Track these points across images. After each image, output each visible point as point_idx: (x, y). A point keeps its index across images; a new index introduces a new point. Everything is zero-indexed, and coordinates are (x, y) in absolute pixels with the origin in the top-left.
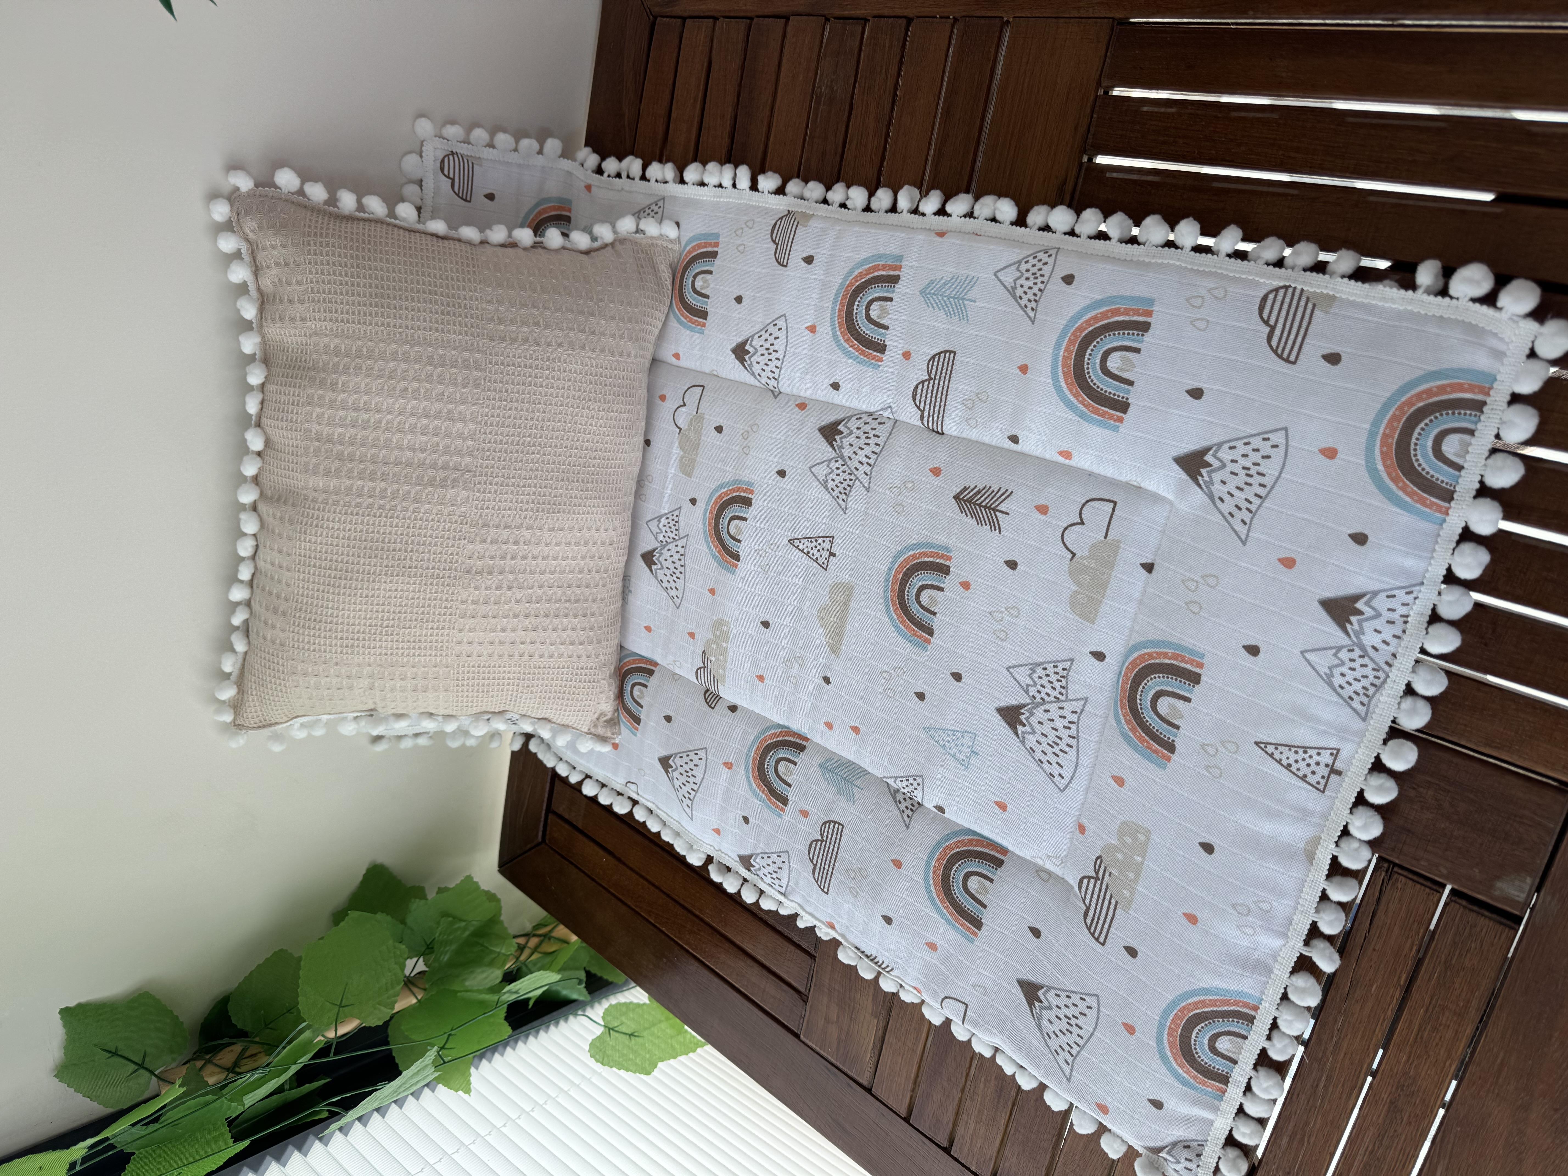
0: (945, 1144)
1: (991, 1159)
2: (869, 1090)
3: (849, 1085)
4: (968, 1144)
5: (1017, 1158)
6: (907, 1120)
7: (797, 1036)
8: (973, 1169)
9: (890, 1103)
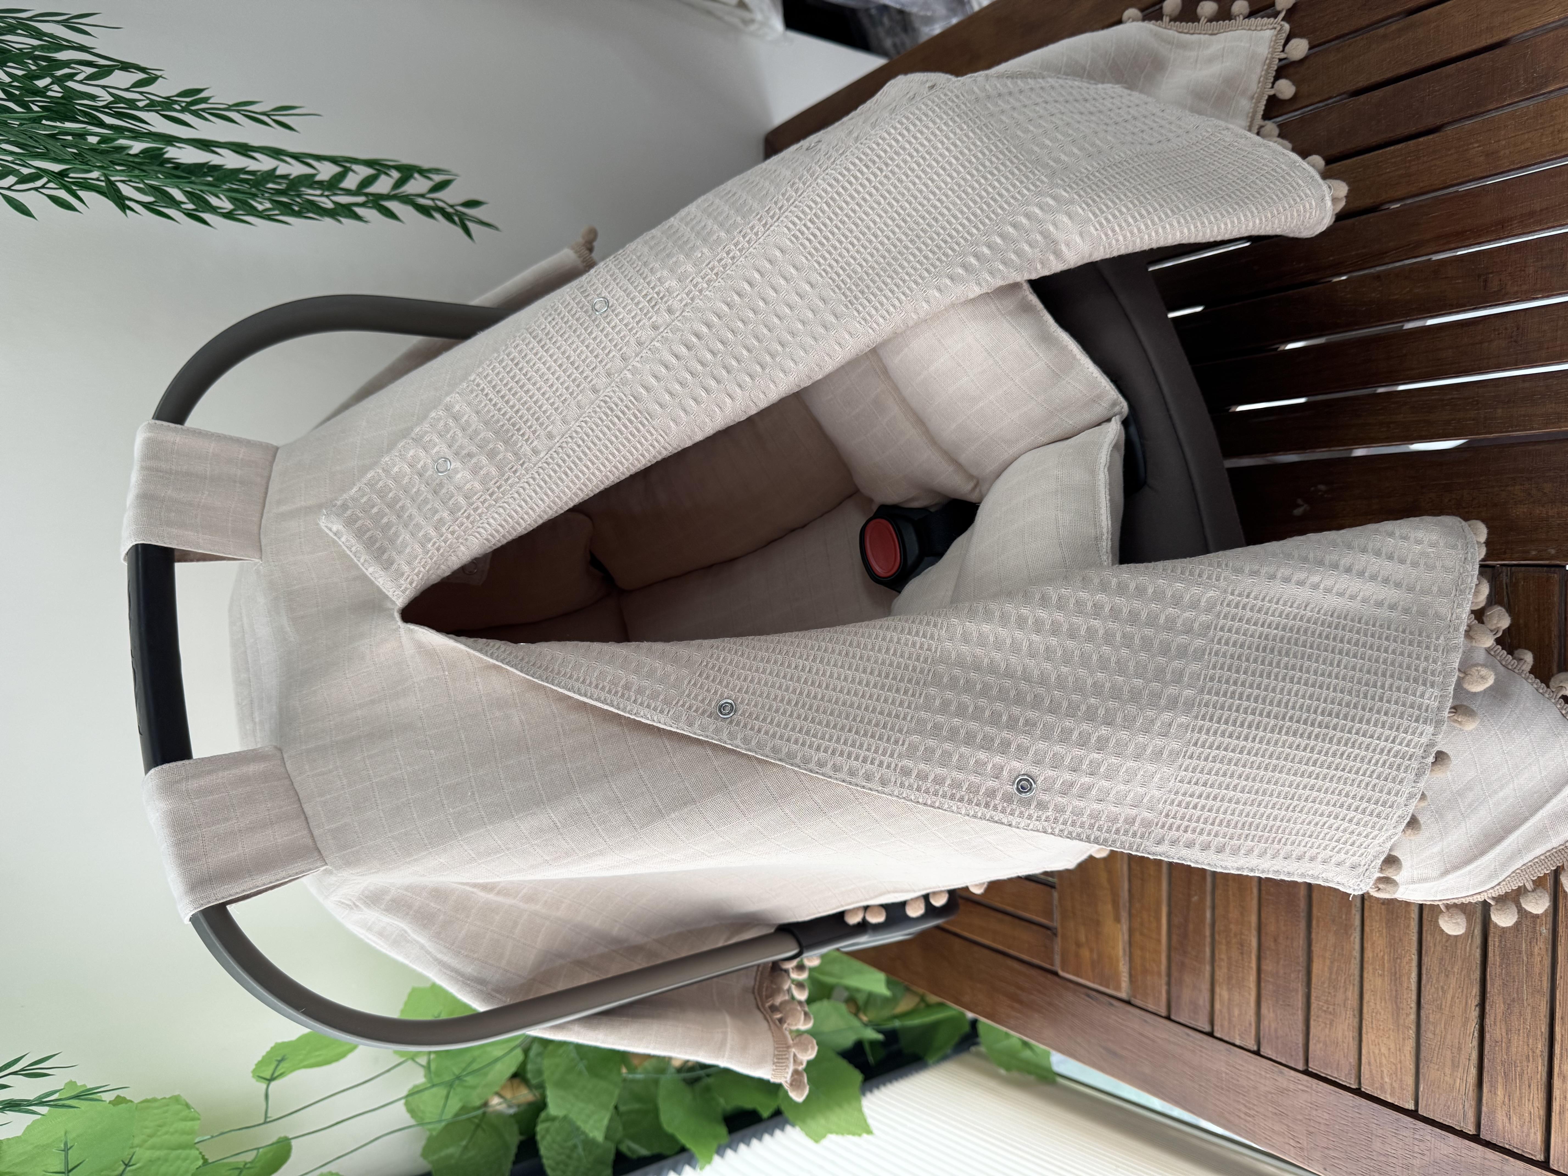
0: (1207, 1029)
1: (1250, 1024)
2: (1128, 1003)
3: (1111, 1005)
4: (1227, 1017)
5: (1274, 1011)
6: (1168, 1018)
7: (1056, 974)
8: (1238, 1042)
9: (1151, 1007)
